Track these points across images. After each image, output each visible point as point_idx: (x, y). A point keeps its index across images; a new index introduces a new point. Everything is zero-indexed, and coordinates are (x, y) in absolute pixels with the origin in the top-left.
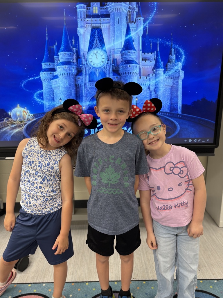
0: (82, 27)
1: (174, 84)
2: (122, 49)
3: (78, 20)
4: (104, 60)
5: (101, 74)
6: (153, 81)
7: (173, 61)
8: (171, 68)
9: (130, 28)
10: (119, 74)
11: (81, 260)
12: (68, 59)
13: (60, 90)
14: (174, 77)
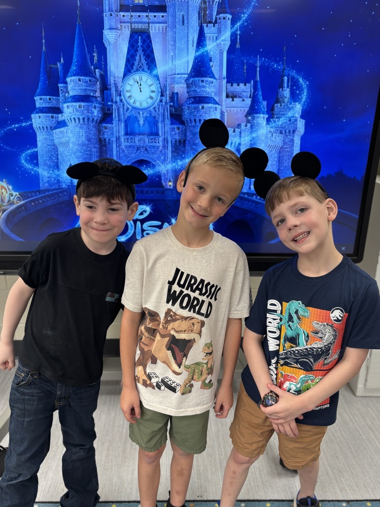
0: (112, 29)
1: (285, 143)
2: (189, 75)
3: (104, 14)
4: (153, 95)
5: (148, 121)
6: (246, 138)
7: (286, 100)
8: (282, 113)
9: (206, 35)
10: (183, 123)
11: (106, 456)
12: (85, 90)
13: (71, 148)
14: (287, 132)
